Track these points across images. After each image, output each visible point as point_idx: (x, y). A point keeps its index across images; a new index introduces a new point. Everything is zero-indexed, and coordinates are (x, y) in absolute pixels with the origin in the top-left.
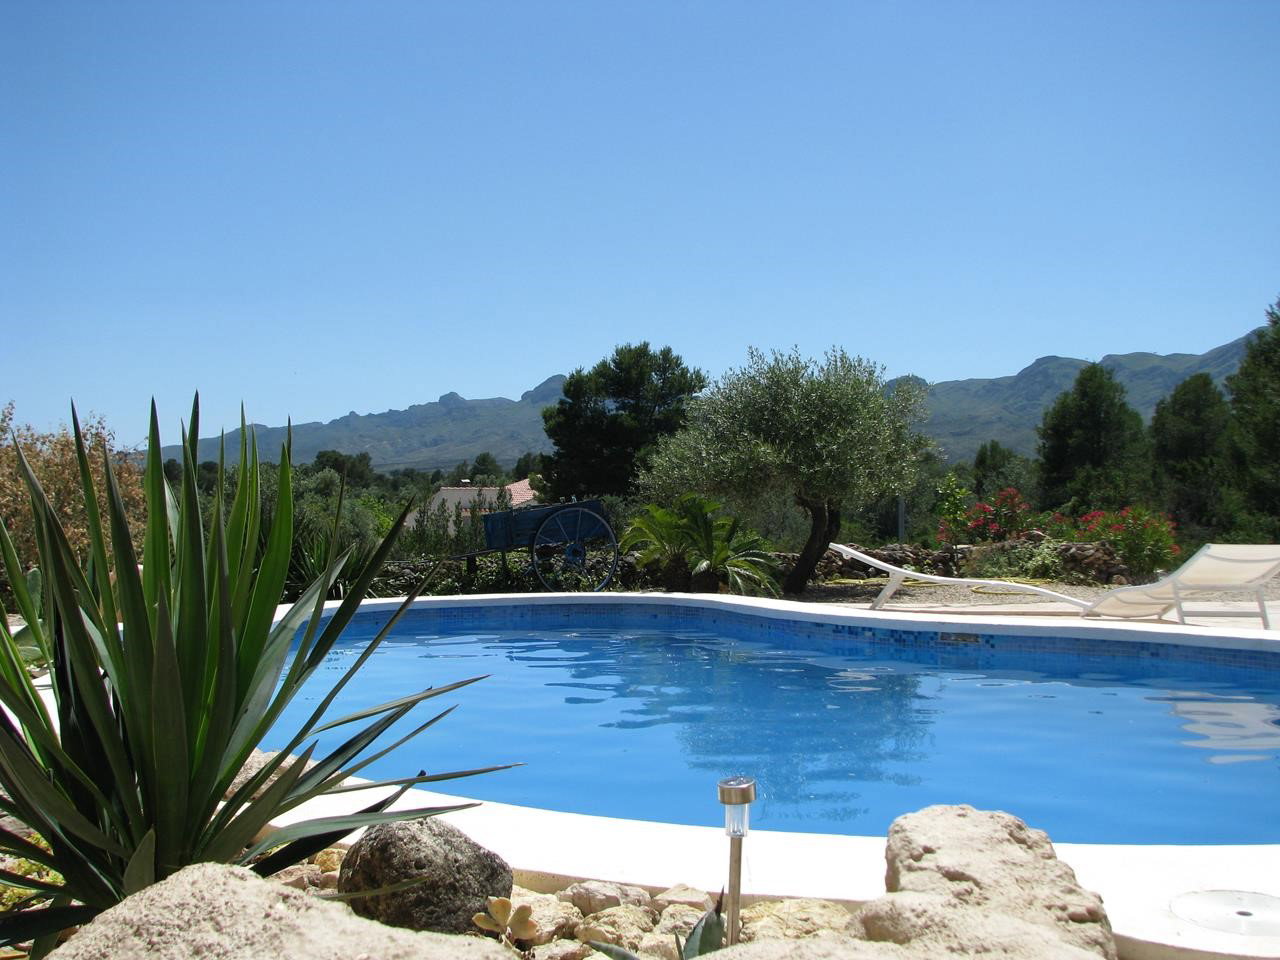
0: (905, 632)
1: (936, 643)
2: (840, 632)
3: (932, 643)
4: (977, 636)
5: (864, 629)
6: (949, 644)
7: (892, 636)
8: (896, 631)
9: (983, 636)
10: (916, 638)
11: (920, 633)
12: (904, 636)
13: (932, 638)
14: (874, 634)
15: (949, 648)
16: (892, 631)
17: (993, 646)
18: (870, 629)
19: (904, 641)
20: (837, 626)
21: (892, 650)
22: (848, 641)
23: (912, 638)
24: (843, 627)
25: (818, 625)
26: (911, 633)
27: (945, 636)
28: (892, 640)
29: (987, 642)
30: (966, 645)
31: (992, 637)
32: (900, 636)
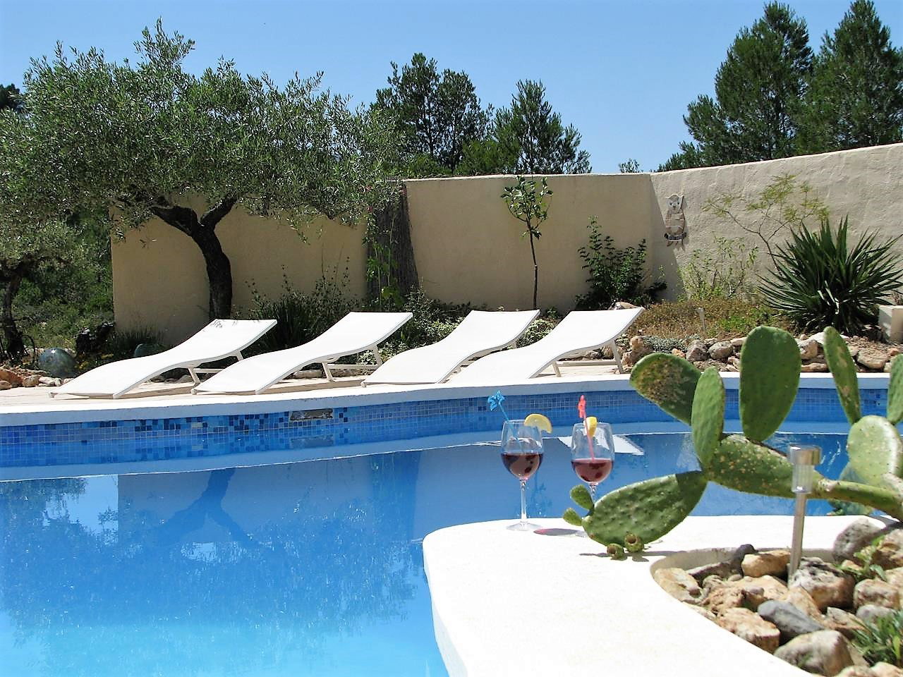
0: (247, 417)
1: (286, 425)
2: (149, 428)
3: (281, 426)
4: (330, 411)
5: (189, 420)
6: (300, 424)
7: (231, 424)
8: (236, 417)
9: (337, 409)
10: (262, 422)
11: (266, 415)
12: (247, 422)
13: (281, 420)
14: (205, 425)
15: (300, 428)
16: (231, 417)
17: (346, 420)
18: (199, 419)
19: (247, 427)
20: (143, 422)
21: (231, 440)
22: (163, 439)
23: (257, 422)
24: (155, 422)
25: (103, 424)
26: (257, 416)
27: (296, 414)
28: (231, 429)
29: (341, 416)
30: (319, 423)
31: (345, 409)
32: (242, 422)
